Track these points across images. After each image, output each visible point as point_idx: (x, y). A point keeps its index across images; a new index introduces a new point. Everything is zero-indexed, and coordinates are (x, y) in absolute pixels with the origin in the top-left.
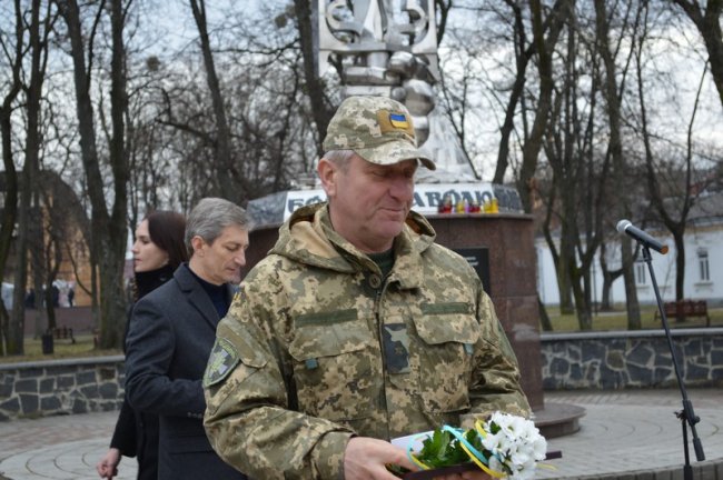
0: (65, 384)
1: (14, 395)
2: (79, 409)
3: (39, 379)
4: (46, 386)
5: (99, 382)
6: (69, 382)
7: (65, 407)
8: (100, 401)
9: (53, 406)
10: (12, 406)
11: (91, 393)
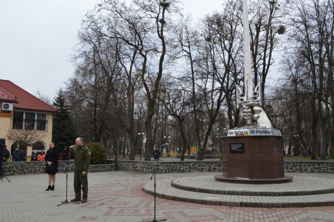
0: (309, 166)
1: (298, 167)
2: (312, 172)
3: (303, 165)
4: (305, 166)
5: (317, 166)
6: (310, 166)
7: (309, 171)
8: (317, 170)
9: (306, 171)
10: (297, 169)
11: (315, 168)
